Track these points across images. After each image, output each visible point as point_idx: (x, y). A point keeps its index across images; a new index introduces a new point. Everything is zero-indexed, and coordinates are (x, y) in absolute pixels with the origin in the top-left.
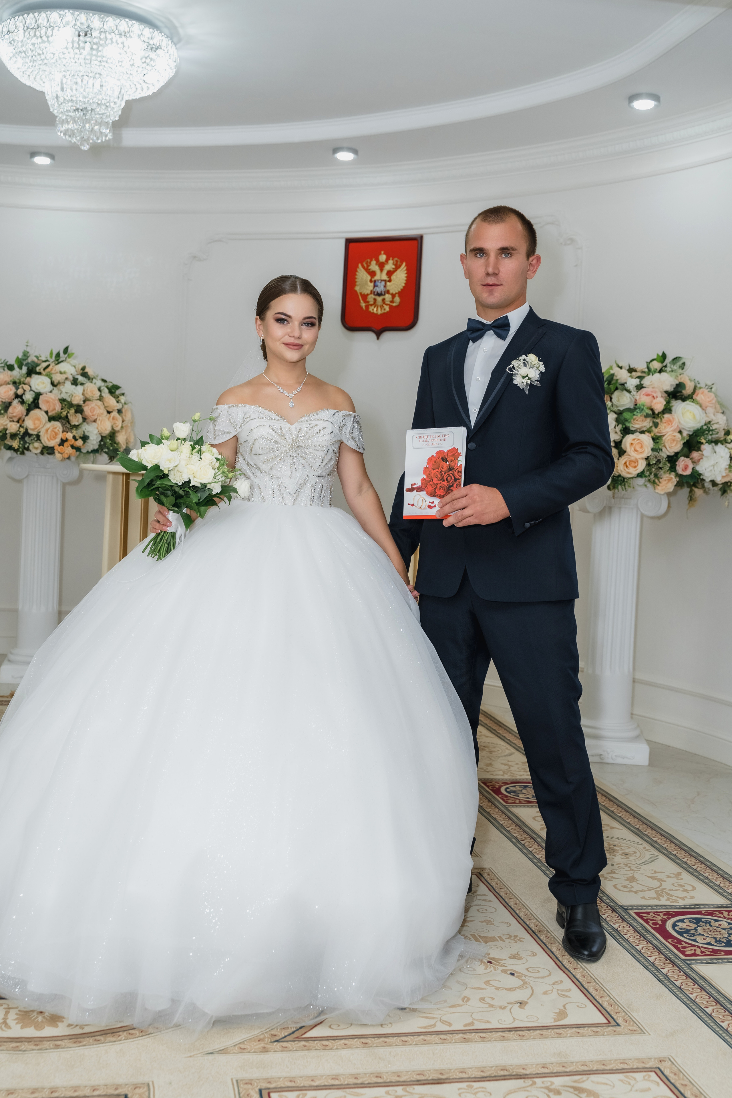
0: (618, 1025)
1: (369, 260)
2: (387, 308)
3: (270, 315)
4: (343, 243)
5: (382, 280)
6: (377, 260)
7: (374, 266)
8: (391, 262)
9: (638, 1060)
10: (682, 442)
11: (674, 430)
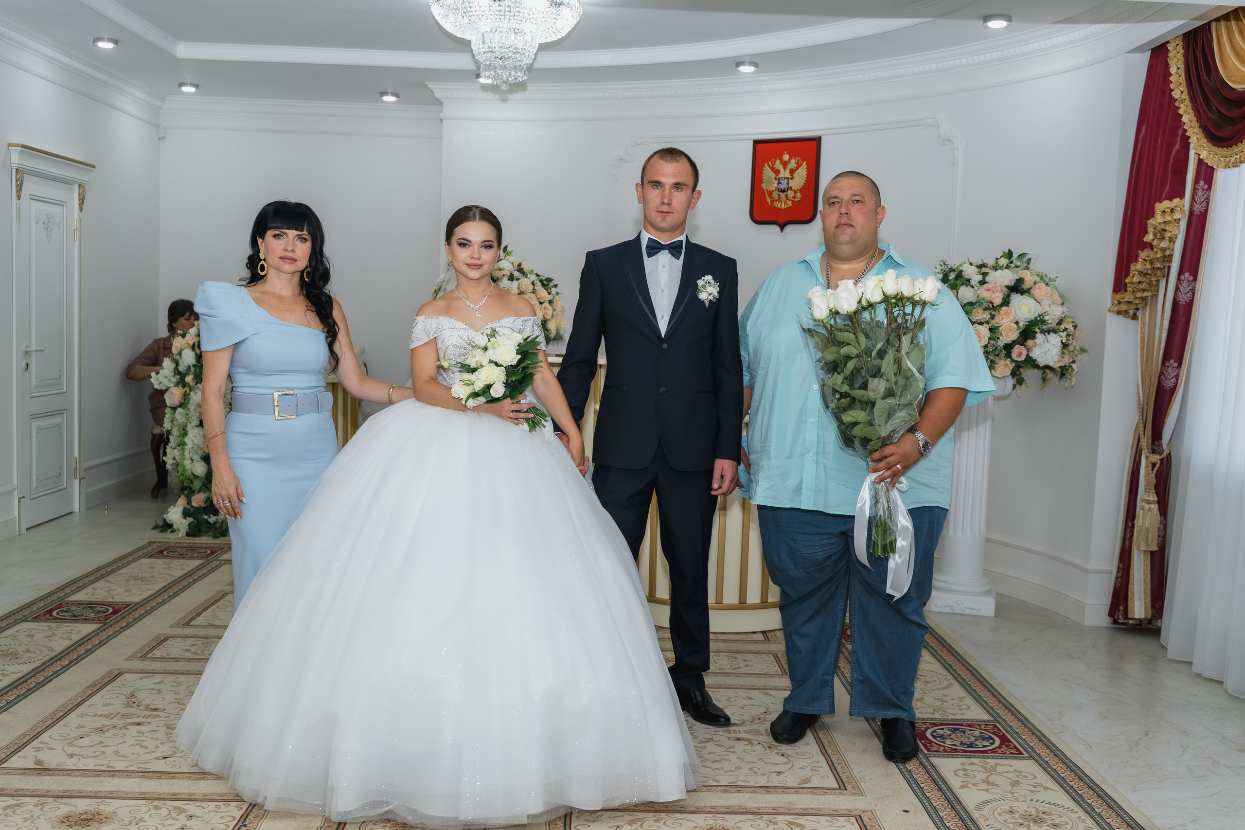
0: (846, 789)
1: (774, 160)
2: (790, 204)
3: (454, 240)
4: (751, 143)
5: (785, 178)
6: (781, 160)
7: (778, 165)
8: (793, 161)
9: (847, 810)
10: (1018, 332)
11: (1011, 321)
